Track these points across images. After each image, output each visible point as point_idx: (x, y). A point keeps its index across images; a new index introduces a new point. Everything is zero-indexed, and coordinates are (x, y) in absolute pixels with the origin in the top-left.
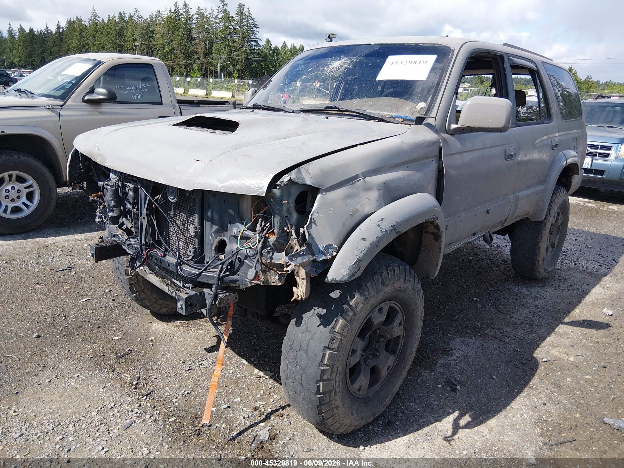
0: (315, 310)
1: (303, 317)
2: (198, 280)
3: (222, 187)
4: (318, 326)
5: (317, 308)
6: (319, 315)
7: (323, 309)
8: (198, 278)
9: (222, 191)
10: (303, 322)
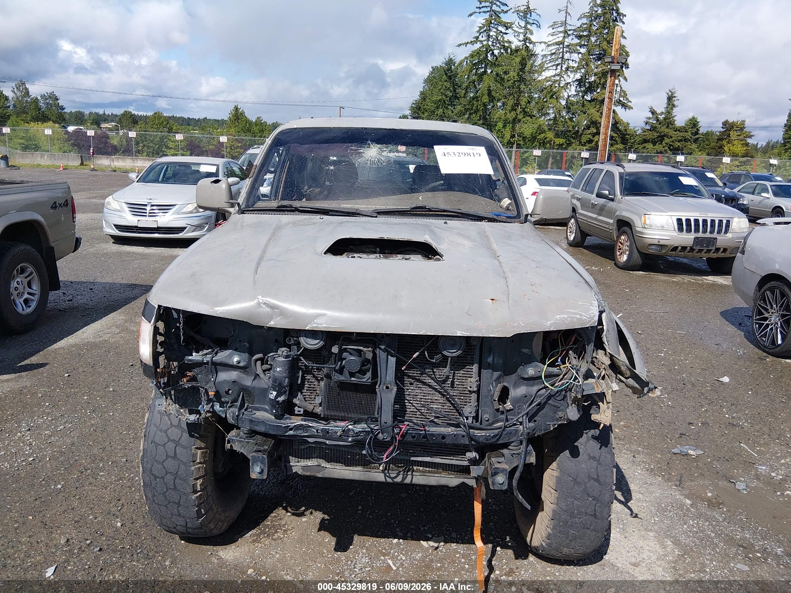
0: (586, 433)
1: (577, 446)
2: (498, 442)
3: (551, 325)
4: (600, 449)
5: (587, 431)
6: (594, 437)
7: (595, 429)
8: (498, 440)
9: (552, 329)
10: (581, 450)
